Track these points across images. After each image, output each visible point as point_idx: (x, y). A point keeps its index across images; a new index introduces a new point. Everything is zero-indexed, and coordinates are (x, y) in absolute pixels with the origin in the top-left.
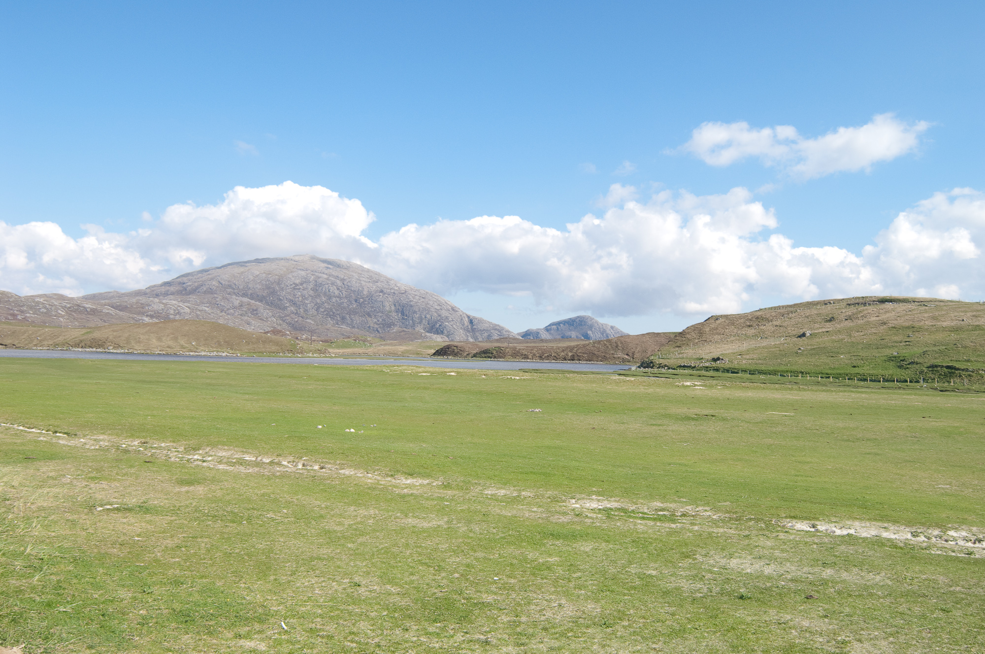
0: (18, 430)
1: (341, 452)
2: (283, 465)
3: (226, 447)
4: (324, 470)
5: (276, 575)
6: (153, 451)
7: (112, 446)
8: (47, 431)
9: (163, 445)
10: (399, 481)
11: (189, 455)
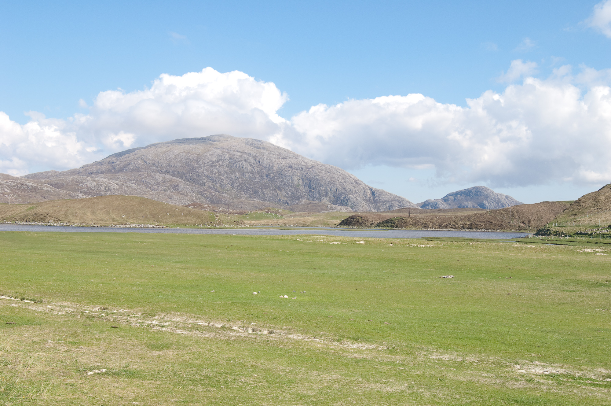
1: (284, 317)
2: (235, 330)
3: (179, 313)
4: (273, 335)
6: (114, 317)
7: (77, 312)
8: (15, 298)
9: (121, 311)
10: (345, 346)
11: (147, 320)
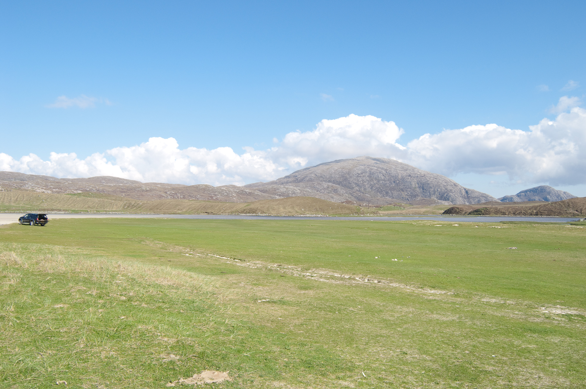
0: (217, 257)
1: (390, 272)
2: (356, 280)
3: (324, 269)
4: (380, 283)
5: (357, 344)
6: (285, 270)
7: (263, 267)
8: (230, 258)
9: (290, 267)
10: (426, 291)
11: (304, 273)
